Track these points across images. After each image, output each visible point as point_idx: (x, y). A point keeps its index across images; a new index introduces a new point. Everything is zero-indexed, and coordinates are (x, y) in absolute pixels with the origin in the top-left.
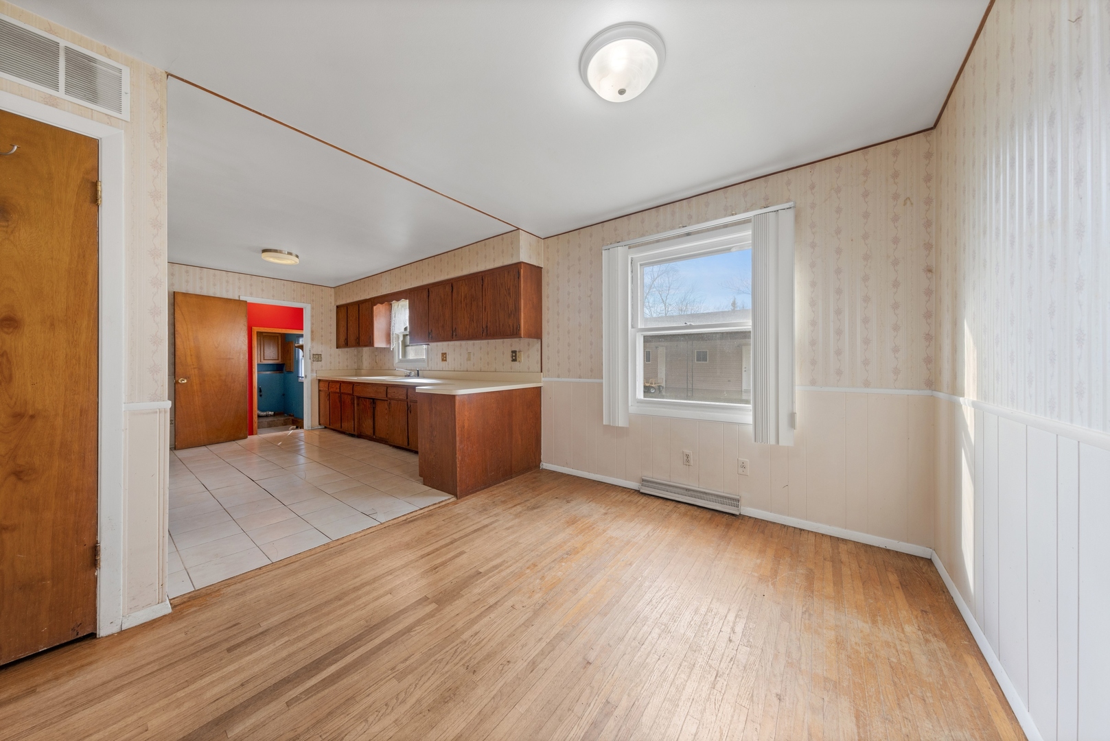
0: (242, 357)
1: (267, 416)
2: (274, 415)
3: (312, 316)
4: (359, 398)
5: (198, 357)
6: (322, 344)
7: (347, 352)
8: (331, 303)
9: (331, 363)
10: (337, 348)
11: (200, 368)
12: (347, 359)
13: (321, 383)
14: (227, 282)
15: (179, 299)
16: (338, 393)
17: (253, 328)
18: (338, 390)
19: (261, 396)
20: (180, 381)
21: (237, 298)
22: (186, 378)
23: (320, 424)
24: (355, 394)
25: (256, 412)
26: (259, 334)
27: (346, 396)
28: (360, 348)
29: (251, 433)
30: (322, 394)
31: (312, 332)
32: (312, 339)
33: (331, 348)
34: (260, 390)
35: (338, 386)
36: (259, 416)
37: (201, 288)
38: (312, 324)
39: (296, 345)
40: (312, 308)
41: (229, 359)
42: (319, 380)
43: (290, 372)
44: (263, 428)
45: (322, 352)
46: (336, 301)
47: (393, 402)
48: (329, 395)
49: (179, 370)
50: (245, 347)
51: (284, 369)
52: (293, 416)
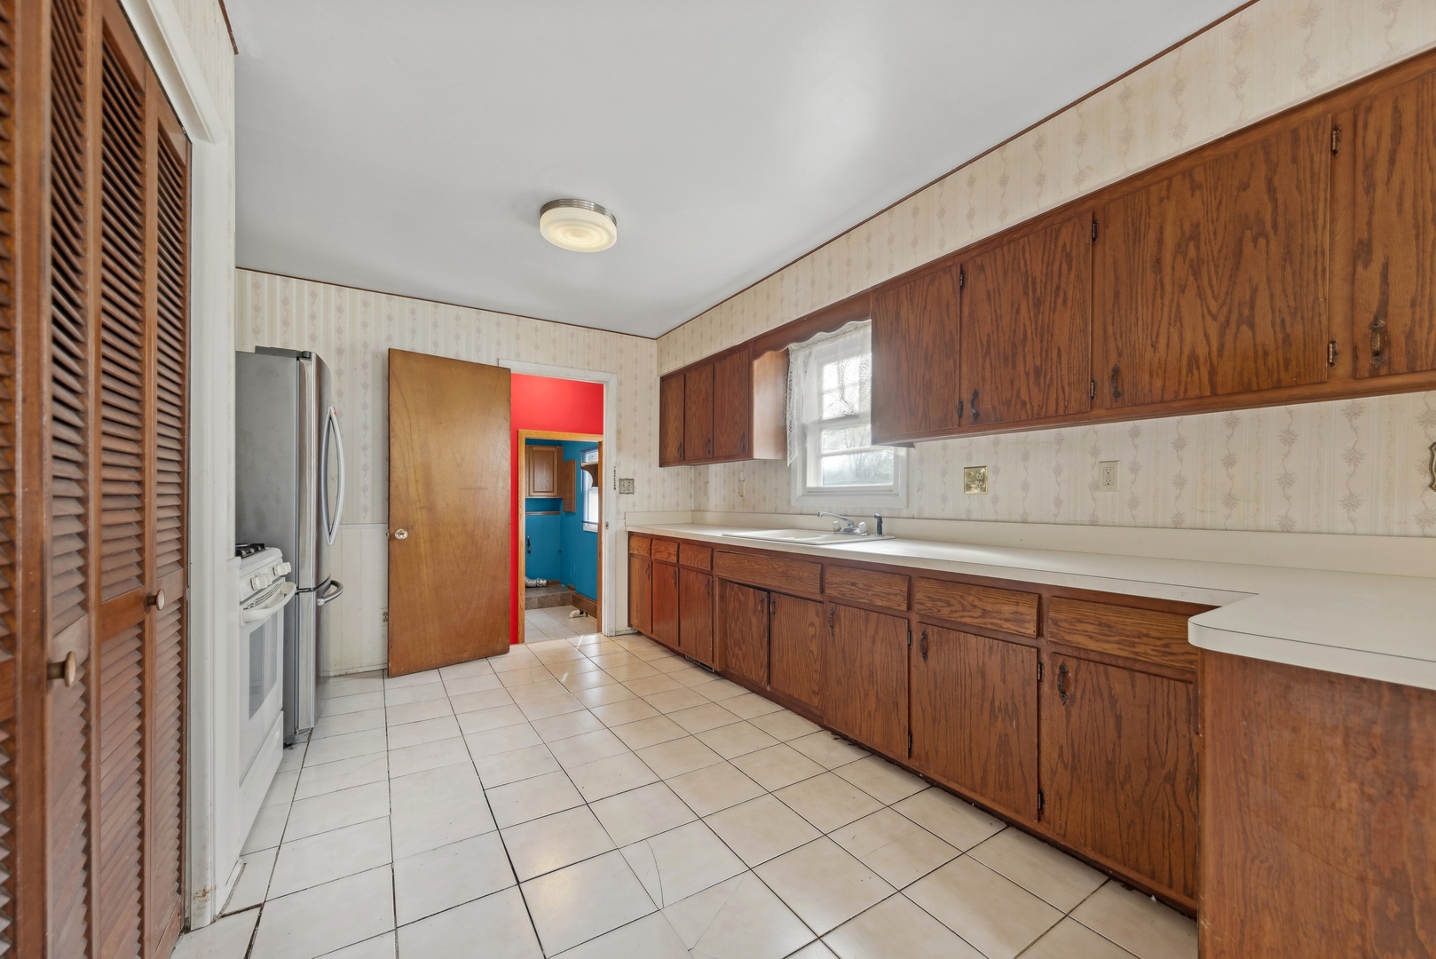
0: (501, 484)
1: (537, 587)
2: (548, 585)
3: (619, 400)
4: (723, 582)
5: (428, 485)
6: (635, 457)
7: (678, 474)
8: (651, 372)
9: (649, 497)
10: (660, 466)
11: (431, 508)
12: (677, 490)
13: (634, 540)
14: (479, 331)
15: (397, 362)
16: (672, 564)
17: (520, 430)
18: (673, 559)
19: (529, 552)
20: (397, 536)
21: (494, 364)
22: (407, 530)
23: (630, 625)
24: (718, 572)
25: (523, 580)
26: (529, 442)
27: (692, 575)
28: (702, 468)
29: (515, 639)
30: (636, 563)
31: (619, 432)
32: (619, 449)
33: (650, 466)
34: (528, 544)
35: (673, 550)
36: (527, 587)
37: (436, 345)
38: (619, 416)
39: (583, 465)
40: (620, 383)
41: (481, 488)
42: (631, 534)
43: (570, 513)
44: (532, 608)
45: (634, 474)
46: (660, 365)
47: (842, 611)
48: (651, 566)
49: (398, 513)
50: (506, 465)
51: (561, 507)
52: (574, 589)
